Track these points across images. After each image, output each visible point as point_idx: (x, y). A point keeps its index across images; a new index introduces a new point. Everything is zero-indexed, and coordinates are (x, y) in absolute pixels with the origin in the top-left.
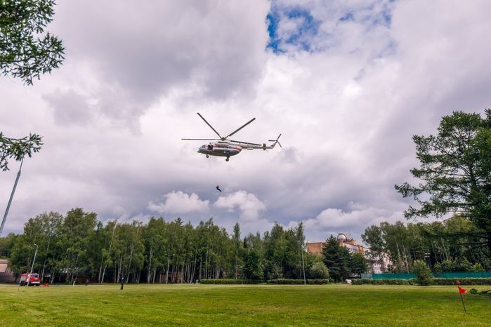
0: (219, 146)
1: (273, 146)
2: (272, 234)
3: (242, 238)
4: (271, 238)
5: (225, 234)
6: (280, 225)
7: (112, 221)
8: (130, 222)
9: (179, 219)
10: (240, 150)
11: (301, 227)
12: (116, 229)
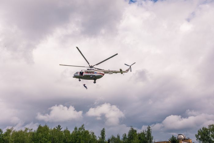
0: (87, 72)
1: (128, 70)
2: (129, 135)
3: (106, 139)
4: (128, 139)
5: (94, 136)
6: (135, 129)
7: (10, 128)
8: (23, 130)
9: (59, 126)
10: (103, 75)
11: (149, 130)
12: (12, 134)
